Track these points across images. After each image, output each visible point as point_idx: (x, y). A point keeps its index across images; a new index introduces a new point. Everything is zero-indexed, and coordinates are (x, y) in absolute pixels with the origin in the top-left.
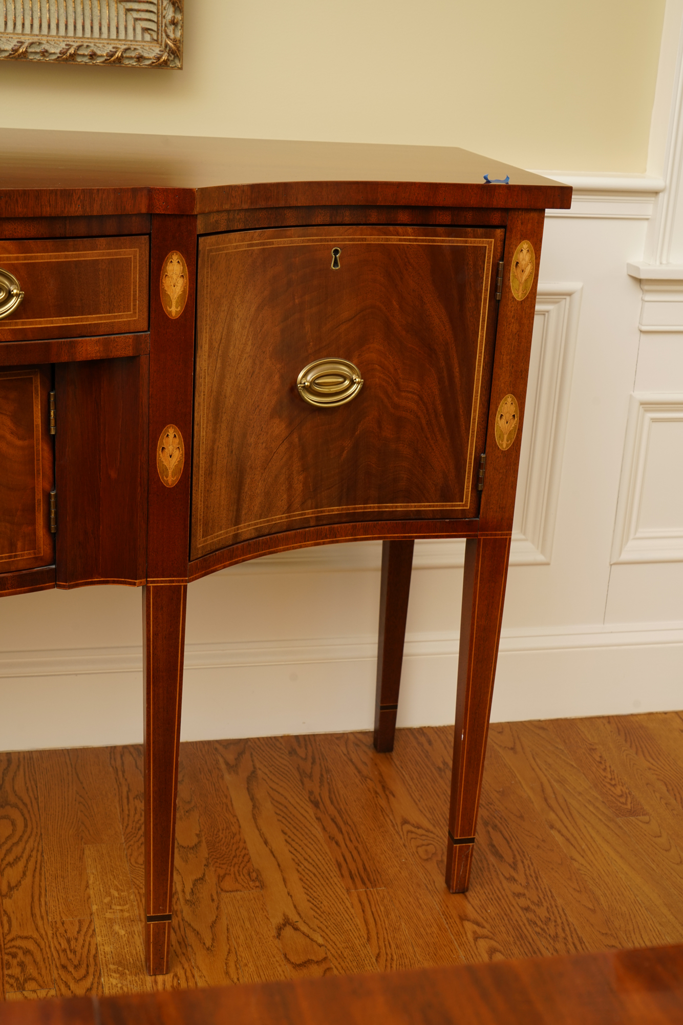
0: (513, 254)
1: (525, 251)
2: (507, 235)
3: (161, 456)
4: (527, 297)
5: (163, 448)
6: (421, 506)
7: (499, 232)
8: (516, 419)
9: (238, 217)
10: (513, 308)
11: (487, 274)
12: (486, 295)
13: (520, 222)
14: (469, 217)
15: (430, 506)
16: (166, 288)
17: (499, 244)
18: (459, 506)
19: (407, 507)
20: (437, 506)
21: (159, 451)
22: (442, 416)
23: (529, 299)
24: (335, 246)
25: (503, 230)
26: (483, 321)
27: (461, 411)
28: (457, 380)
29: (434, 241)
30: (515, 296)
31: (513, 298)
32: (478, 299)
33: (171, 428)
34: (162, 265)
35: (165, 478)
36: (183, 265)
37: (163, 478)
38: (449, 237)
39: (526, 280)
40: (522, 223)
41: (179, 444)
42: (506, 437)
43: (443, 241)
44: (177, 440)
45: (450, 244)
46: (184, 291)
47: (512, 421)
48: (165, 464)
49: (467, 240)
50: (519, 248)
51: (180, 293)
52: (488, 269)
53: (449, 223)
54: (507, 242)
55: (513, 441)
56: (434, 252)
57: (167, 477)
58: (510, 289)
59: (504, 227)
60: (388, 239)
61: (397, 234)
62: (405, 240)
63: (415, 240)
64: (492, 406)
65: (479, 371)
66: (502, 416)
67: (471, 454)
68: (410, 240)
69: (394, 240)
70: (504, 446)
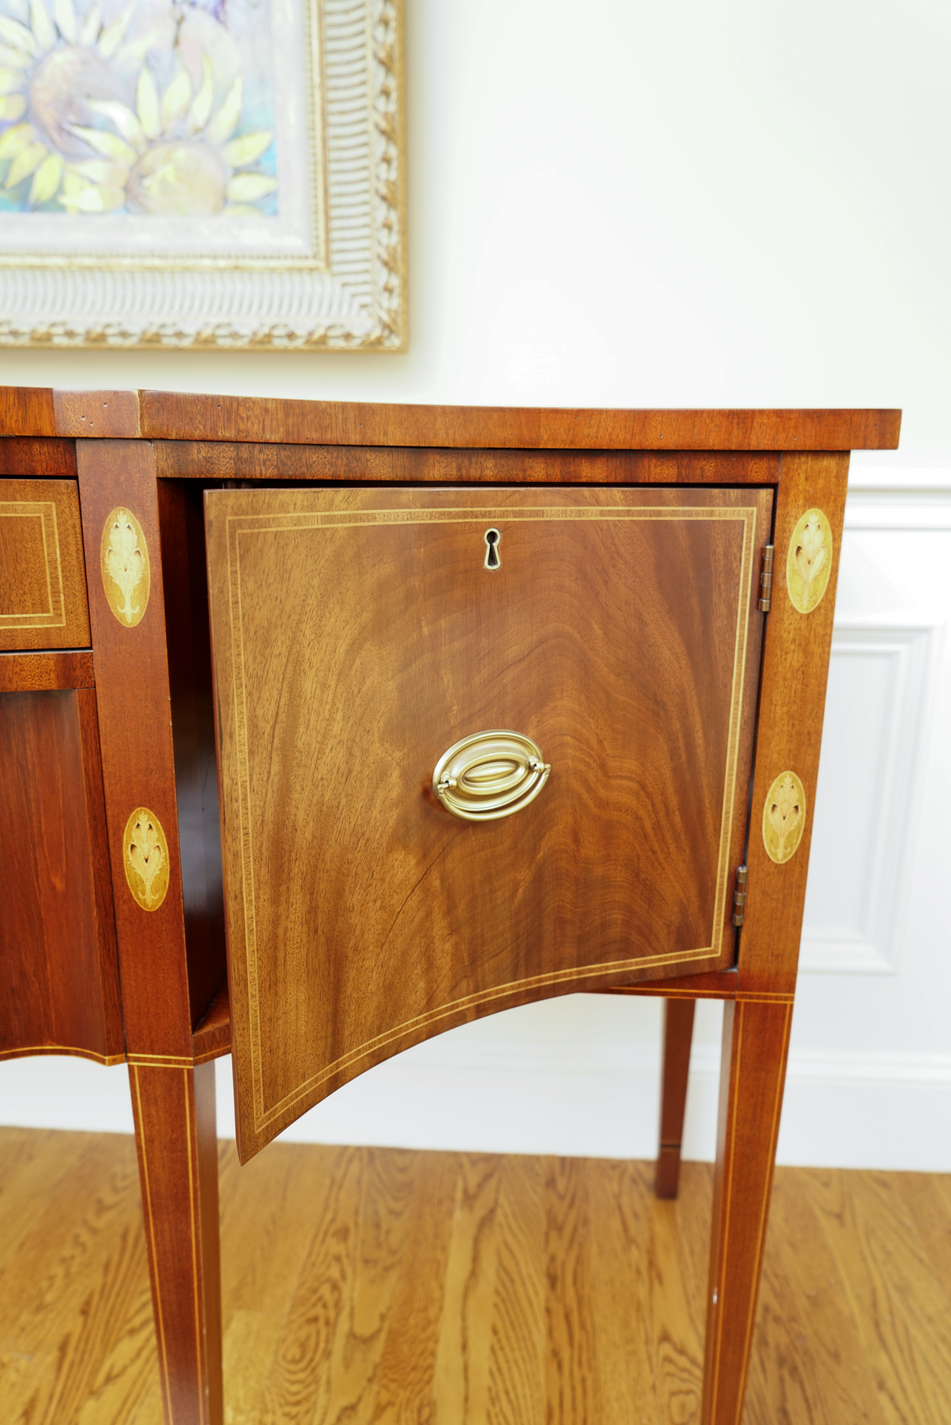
0: (791, 532)
1: (813, 528)
2: (780, 499)
3: (131, 858)
4: (819, 608)
5: (133, 846)
6: (646, 962)
7: (765, 495)
8: (800, 812)
9: (262, 457)
10: (792, 627)
11: (746, 568)
12: (744, 605)
13: (803, 476)
14: (709, 469)
15: (660, 960)
16: (112, 574)
17: (766, 515)
18: (705, 954)
20: (671, 958)
21: (127, 851)
22: (677, 813)
23: (822, 611)
24: (490, 525)
25: (771, 491)
26: (741, 649)
27: (707, 801)
28: (700, 751)
29: (659, 513)
30: (796, 606)
31: (792, 608)
32: (732, 613)
33: (143, 812)
34: (101, 532)
35: (141, 896)
36: (138, 533)
37: (137, 895)
38: (683, 505)
39: (816, 578)
40: (807, 479)
41: (158, 840)
42: (782, 841)
43: (674, 513)
44: (154, 834)
45: (687, 518)
46: (143, 580)
47: (793, 815)
48: (139, 872)
49: (712, 511)
50: (802, 521)
51: (137, 582)
52: (747, 560)
53: (674, 480)
54: (778, 512)
55: (795, 848)
56: (659, 531)
57: (144, 894)
58: (786, 593)
59: (774, 486)
60: (580, 513)
61: (598, 503)
62: (610, 513)
63: (628, 513)
64: (757, 791)
65: (734, 733)
66: (774, 806)
67: (723, 870)
68: (618, 513)
69: (592, 513)
70: (780, 856)
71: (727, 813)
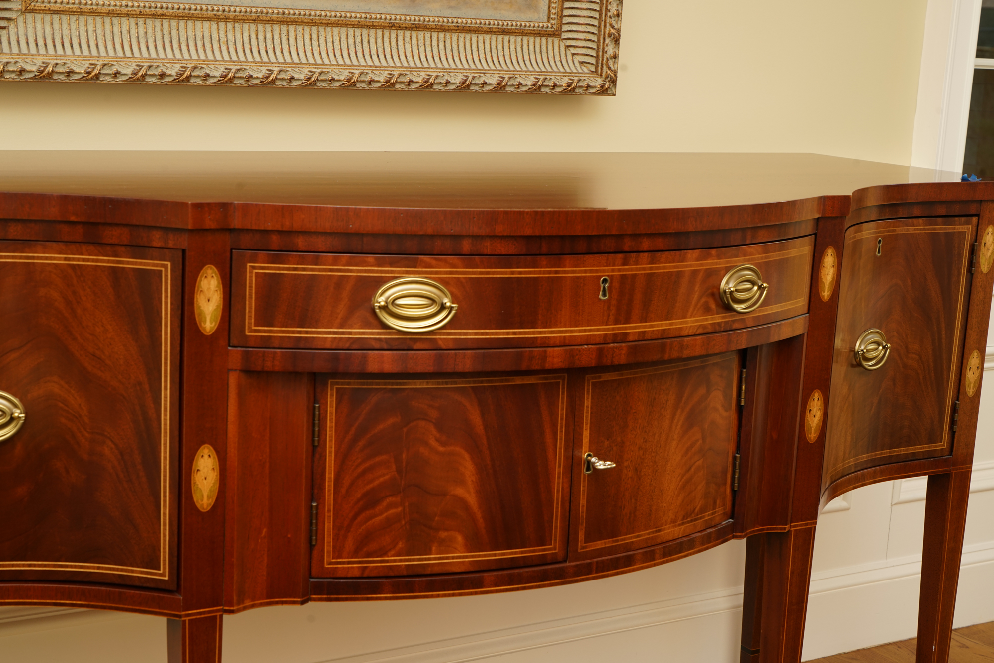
0: (982, 236)
1: (990, 234)
2: (980, 221)
3: (808, 417)
4: (990, 271)
5: (810, 410)
6: (916, 449)
7: (975, 219)
8: (979, 370)
10: (981, 280)
11: (966, 253)
12: (964, 271)
13: (988, 211)
14: (957, 209)
15: (921, 448)
16: (822, 277)
17: (975, 229)
18: (940, 446)
19: (907, 450)
20: (926, 448)
21: (807, 413)
22: (933, 372)
23: (991, 272)
25: (977, 218)
26: (962, 291)
27: (945, 366)
28: (943, 341)
29: (935, 229)
30: (983, 270)
31: (981, 271)
32: (959, 274)
33: (817, 393)
34: (821, 258)
35: (809, 436)
36: (834, 258)
37: (808, 435)
38: (944, 225)
39: (990, 257)
40: (989, 212)
41: (820, 405)
42: (972, 385)
43: (940, 229)
44: (819, 403)
45: (945, 231)
46: (833, 279)
47: (976, 371)
48: (810, 423)
49: (955, 227)
50: (986, 232)
51: (831, 280)
52: (966, 249)
53: (944, 214)
54: (979, 227)
55: (976, 388)
56: (934, 236)
57: (810, 435)
58: (979, 265)
59: (978, 215)
60: (907, 230)
61: (914, 225)
62: (918, 229)
63: (924, 229)
64: (965, 361)
65: (957, 332)
66: (970, 368)
67: (949, 402)
68: (920, 229)
69: (911, 230)
70: (971, 393)
71: (952, 372)
